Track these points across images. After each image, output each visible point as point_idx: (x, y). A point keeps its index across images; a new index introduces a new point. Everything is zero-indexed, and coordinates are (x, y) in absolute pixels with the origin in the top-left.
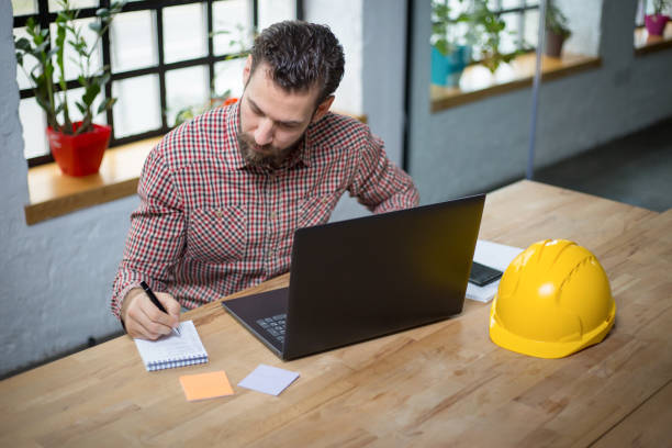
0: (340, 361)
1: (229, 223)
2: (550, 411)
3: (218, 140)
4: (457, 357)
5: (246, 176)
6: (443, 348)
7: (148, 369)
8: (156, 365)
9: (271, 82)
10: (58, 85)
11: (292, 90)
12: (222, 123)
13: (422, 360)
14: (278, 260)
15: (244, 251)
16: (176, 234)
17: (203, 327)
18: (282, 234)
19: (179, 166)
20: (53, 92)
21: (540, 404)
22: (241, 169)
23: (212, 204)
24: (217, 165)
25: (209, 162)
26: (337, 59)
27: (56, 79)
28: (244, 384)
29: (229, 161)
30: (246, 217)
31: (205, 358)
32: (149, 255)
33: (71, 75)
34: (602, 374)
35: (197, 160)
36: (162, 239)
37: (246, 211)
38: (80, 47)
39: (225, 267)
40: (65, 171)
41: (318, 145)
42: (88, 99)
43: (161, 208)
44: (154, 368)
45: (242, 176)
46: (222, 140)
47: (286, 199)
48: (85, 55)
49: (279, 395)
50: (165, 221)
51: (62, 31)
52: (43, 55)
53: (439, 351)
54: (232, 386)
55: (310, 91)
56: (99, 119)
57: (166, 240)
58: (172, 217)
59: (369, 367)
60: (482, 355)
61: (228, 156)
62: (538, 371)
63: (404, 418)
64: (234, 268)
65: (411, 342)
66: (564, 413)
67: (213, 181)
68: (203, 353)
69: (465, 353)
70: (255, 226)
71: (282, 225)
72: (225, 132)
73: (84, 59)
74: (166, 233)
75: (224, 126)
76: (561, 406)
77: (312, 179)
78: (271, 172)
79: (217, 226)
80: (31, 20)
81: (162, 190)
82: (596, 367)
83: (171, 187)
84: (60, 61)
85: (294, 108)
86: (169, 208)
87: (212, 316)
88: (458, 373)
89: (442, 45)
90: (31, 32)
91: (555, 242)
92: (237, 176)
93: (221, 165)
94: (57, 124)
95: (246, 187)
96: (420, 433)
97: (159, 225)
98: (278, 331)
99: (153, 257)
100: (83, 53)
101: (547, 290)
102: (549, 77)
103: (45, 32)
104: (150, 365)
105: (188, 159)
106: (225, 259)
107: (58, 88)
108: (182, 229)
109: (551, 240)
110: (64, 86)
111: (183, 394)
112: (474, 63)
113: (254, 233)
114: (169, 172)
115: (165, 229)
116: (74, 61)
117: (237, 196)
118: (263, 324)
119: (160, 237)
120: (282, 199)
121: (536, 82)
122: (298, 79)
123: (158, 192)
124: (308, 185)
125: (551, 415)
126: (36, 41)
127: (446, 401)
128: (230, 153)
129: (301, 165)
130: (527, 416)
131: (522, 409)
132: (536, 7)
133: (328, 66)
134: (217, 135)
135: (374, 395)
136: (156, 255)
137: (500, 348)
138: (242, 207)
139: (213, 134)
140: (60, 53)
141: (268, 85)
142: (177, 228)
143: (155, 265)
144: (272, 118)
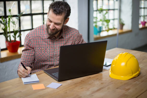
0: (72, 82)
1: (45, 52)
2: (126, 90)
3: (42, 32)
4: (102, 80)
5: (49, 40)
6: (98, 79)
7: (24, 84)
8: (26, 83)
9: (53, 13)
10: (9, 32)
11: (58, 15)
12: (43, 28)
13: (93, 81)
14: (57, 62)
15: (49, 59)
16: (33, 54)
17: (39, 76)
18: (58, 55)
19: (33, 37)
20: (7, 34)
21: (123, 89)
22: (48, 38)
23: (41, 47)
24: (42, 37)
25: (40, 36)
26: (69, 8)
27: (8, 31)
28: (48, 86)
29: (45, 36)
30: (49, 50)
31: (38, 81)
32: (26, 60)
33: (12, 30)
34: (138, 83)
35: (37, 36)
36: (29, 56)
37: (49, 49)
38: (14, 23)
39: (44, 63)
40: (10, 51)
41: (66, 33)
42: (15, 34)
43: (29, 48)
44: (25, 84)
45: (48, 40)
46: (43, 32)
47: (59, 46)
48: (15, 24)
49: (57, 89)
50: (30, 51)
51: (9, 19)
52: (5, 24)
53: (97, 79)
54: (45, 87)
55: (62, 14)
56: (18, 39)
57: (30, 56)
58: (31, 50)
59: (80, 82)
60: (108, 80)
61: (45, 35)
62: (122, 83)
63: (88, 93)
64: (46, 63)
65: (90, 78)
66: (129, 91)
67: (41, 41)
68: (38, 80)
69: (104, 79)
70: (51, 53)
71: (58, 52)
72: (44, 30)
73: (14, 25)
74: (30, 54)
75: (44, 28)
76: (128, 89)
77: (65, 41)
78: (55, 39)
79: (42, 52)
80: (2, 17)
81: (29, 43)
82: (136, 82)
83: (31, 42)
84: (9, 26)
85: (58, 19)
86: (31, 48)
87: (41, 73)
88: (102, 83)
89: (96, 26)
90: (2, 19)
91: (124, 53)
92: (47, 40)
93: (43, 37)
94: (8, 40)
95: (49, 43)
96: (93, 96)
97: (28, 52)
98: (57, 75)
99: (27, 60)
100: (14, 24)
101: (123, 64)
102: (120, 34)
103: (6, 19)
104: (25, 83)
105: (35, 36)
106: (44, 61)
107: (9, 33)
108: (34, 53)
109: (123, 53)
110: (10, 32)
111: (32, 89)
112: (103, 31)
113: (51, 54)
114: (31, 39)
115: (30, 53)
116: (12, 26)
117: (47, 45)
118: (53, 74)
119: (29, 55)
120: (58, 46)
121: (118, 35)
122: (59, 12)
123: (28, 44)
124: (64, 43)
125: (126, 91)
126: (3, 21)
127: (99, 89)
128: (45, 34)
129: (62, 37)
130: (120, 92)
131: (119, 90)
132: (117, 19)
133: (66, 10)
134: (42, 30)
135: (81, 88)
136: (28, 60)
137: (112, 78)
138: (48, 48)
139: (41, 30)
140: (9, 24)
141: (52, 14)
142: (33, 53)
143: (28, 62)
144: (54, 22)
